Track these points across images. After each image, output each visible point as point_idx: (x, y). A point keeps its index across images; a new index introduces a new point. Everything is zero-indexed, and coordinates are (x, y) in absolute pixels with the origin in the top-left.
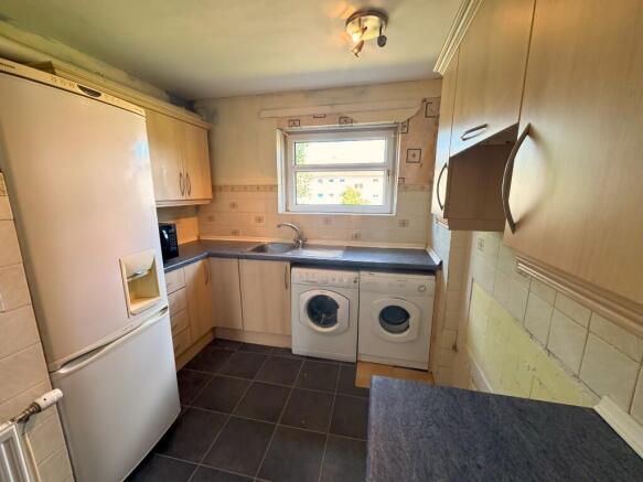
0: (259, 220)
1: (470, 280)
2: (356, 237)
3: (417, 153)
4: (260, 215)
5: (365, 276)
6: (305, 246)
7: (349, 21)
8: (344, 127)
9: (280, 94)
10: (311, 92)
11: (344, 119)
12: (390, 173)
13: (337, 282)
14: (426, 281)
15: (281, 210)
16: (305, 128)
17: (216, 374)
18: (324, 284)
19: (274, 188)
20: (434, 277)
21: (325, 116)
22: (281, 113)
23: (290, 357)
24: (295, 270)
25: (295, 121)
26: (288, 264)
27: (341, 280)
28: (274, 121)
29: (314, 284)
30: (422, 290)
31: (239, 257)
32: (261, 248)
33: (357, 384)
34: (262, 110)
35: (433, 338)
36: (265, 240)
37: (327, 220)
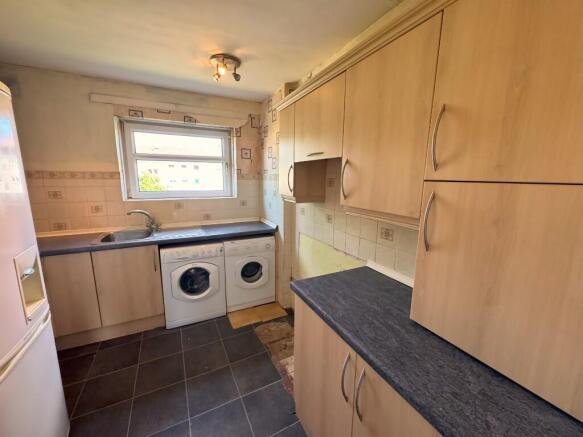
0: (97, 209)
1: (297, 233)
2: (207, 217)
3: (248, 152)
4: (99, 204)
5: (228, 245)
6: (158, 230)
7: (213, 57)
8: (188, 124)
9: (117, 82)
10: (153, 89)
11: (187, 118)
12: (229, 165)
13: (206, 253)
14: (269, 240)
15: (125, 198)
16: (146, 119)
17: (85, 380)
18: (195, 257)
19: (115, 175)
20: (273, 237)
21: (169, 113)
22: (118, 101)
23: (165, 332)
24: (163, 251)
25: (137, 112)
26: (156, 247)
27: (209, 252)
28: (110, 108)
29: (185, 260)
30: (268, 247)
31: (91, 250)
32: (108, 238)
33: (235, 327)
34: (92, 93)
35: (277, 277)
36: (110, 230)
37: (178, 205)
